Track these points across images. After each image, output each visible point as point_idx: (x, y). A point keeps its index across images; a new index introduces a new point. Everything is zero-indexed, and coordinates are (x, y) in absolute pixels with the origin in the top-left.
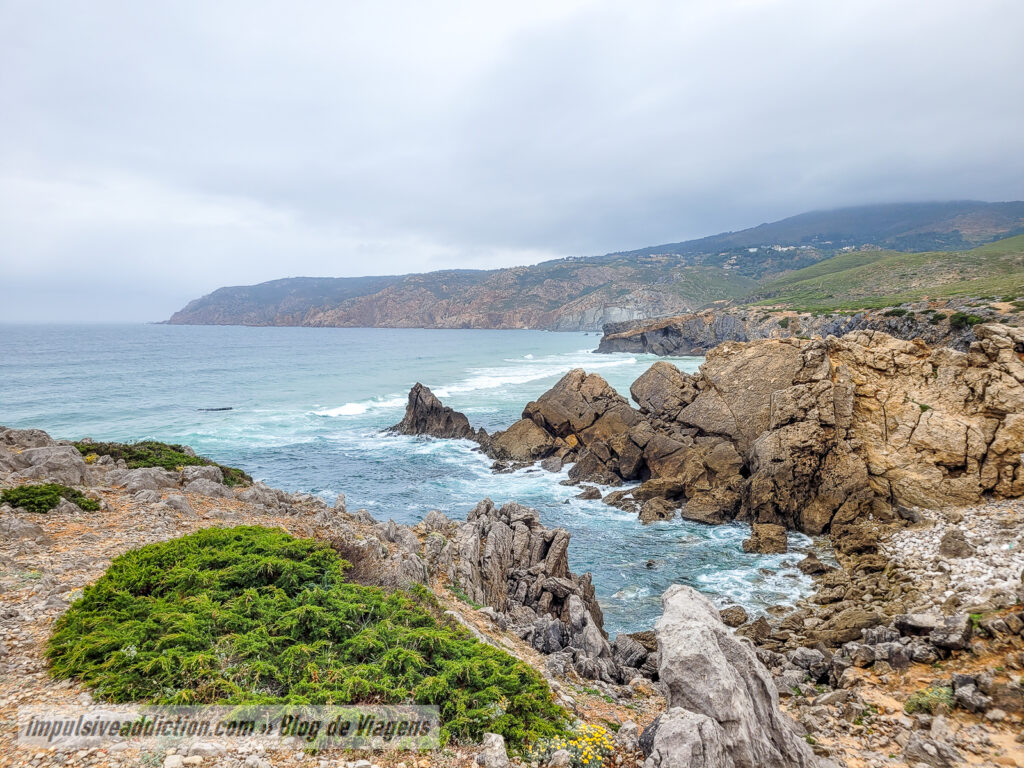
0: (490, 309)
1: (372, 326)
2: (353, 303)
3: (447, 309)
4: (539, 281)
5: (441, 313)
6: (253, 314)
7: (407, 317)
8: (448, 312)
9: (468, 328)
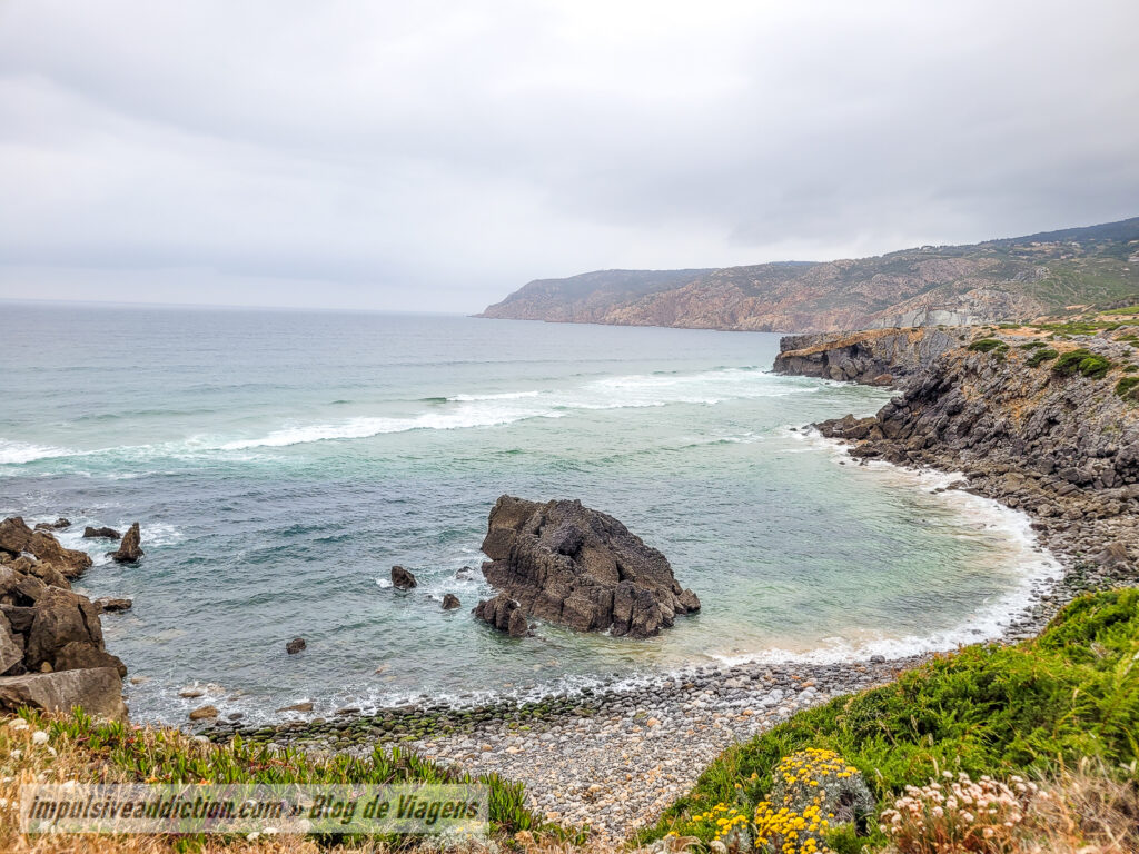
0: (799, 309)
1: (670, 325)
2: (653, 299)
3: (753, 309)
4: (867, 277)
5: (746, 312)
6: (559, 309)
7: (705, 317)
8: (752, 311)
9: (769, 331)
